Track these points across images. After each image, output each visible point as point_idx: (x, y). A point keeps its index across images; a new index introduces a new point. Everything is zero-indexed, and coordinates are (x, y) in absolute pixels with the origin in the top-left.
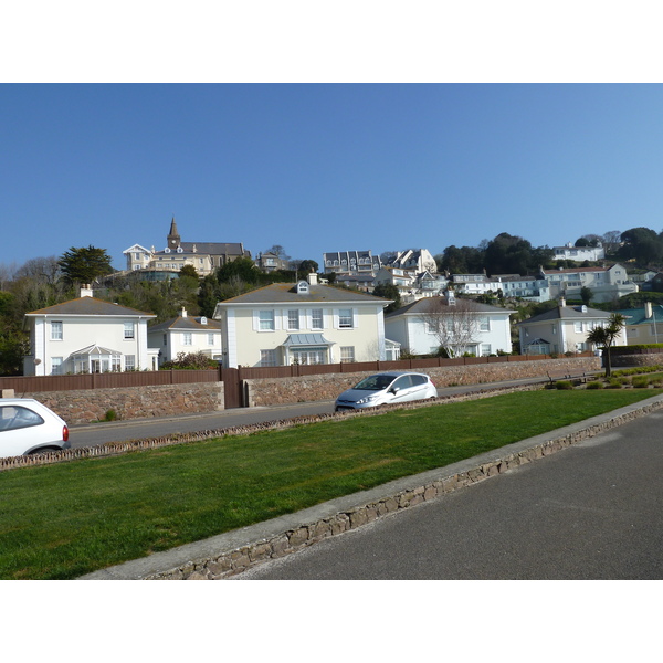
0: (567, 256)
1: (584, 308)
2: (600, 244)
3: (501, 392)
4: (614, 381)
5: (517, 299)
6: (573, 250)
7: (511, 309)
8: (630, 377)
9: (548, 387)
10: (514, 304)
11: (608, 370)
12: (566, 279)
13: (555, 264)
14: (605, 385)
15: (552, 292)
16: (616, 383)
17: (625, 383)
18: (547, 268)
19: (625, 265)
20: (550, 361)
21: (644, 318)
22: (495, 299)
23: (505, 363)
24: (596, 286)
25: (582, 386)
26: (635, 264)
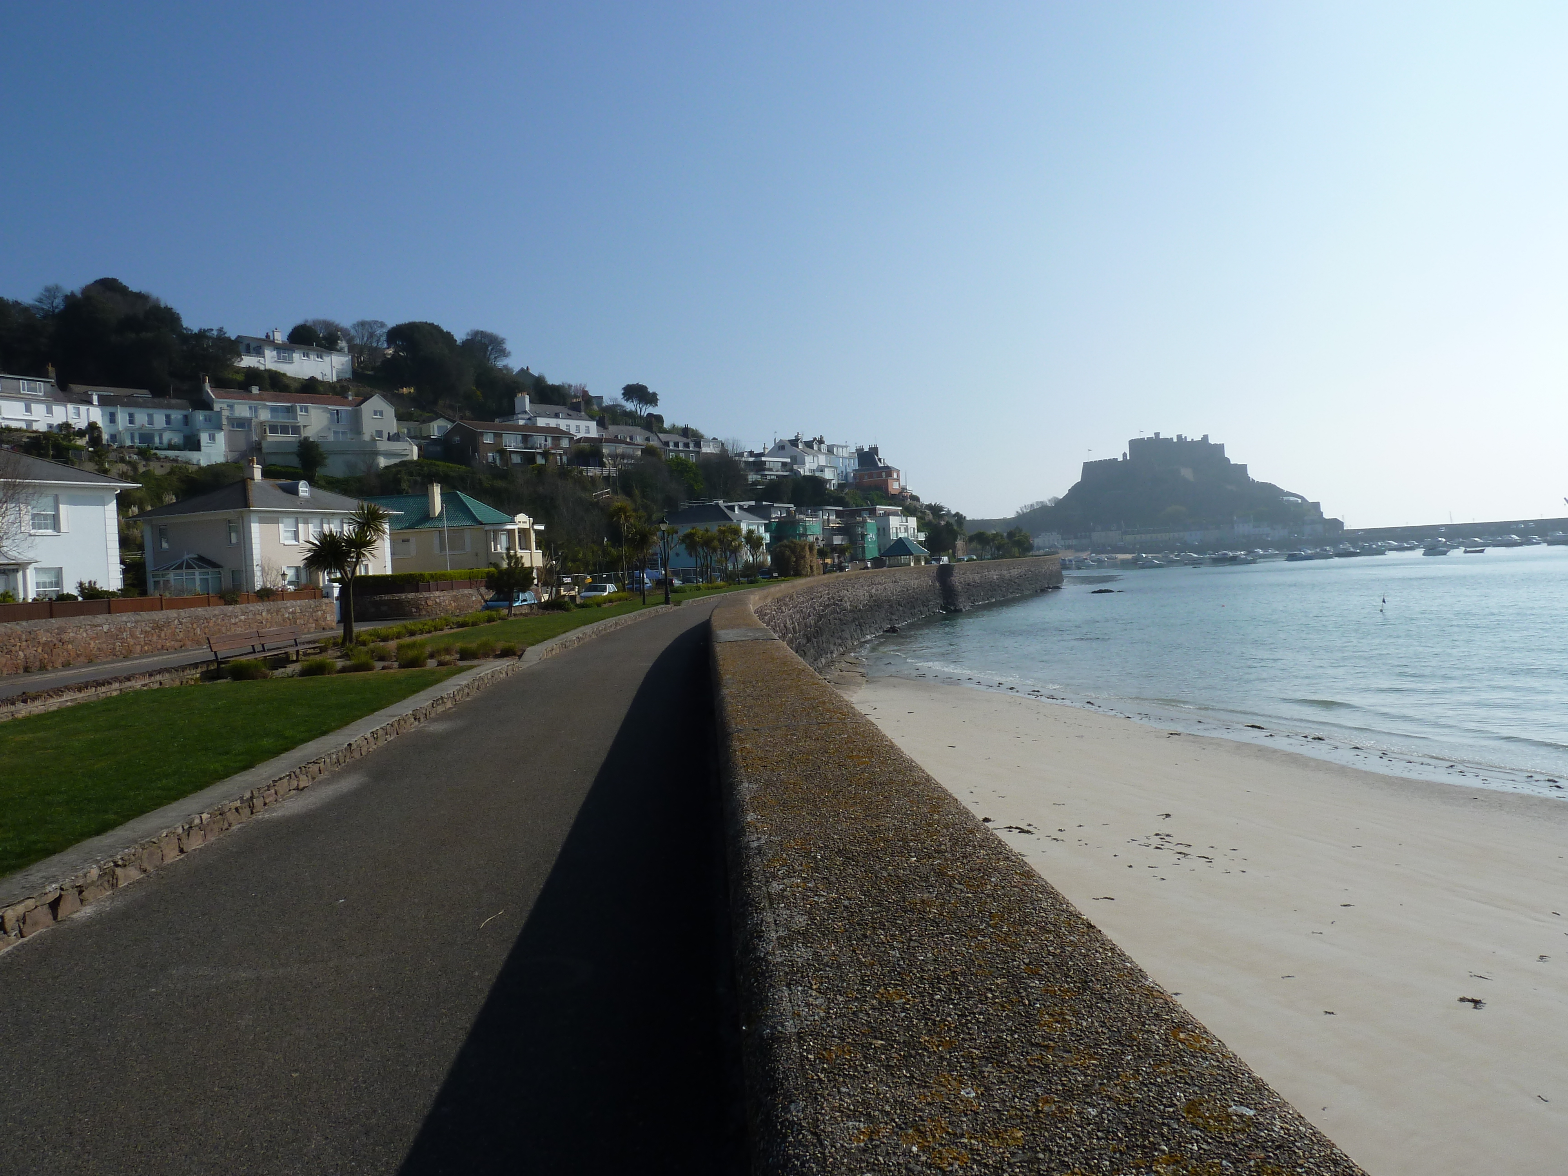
0: (269, 361)
1: (304, 489)
2: (343, 344)
3: (80, 696)
4: (361, 655)
5: (143, 454)
6: (284, 350)
7: (123, 477)
8: (392, 644)
9: (210, 676)
10: (133, 465)
11: (348, 631)
12: (264, 415)
13: (240, 378)
14: (340, 664)
15: (230, 443)
16: (363, 658)
17: (382, 659)
18: (220, 384)
19: (392, 398)
20: (218, 610)
21: (426, 517)
22: (79, 449)
23: (100, 618)
24: (331, 438)
25: (291, 669)
26: (414, 400)
